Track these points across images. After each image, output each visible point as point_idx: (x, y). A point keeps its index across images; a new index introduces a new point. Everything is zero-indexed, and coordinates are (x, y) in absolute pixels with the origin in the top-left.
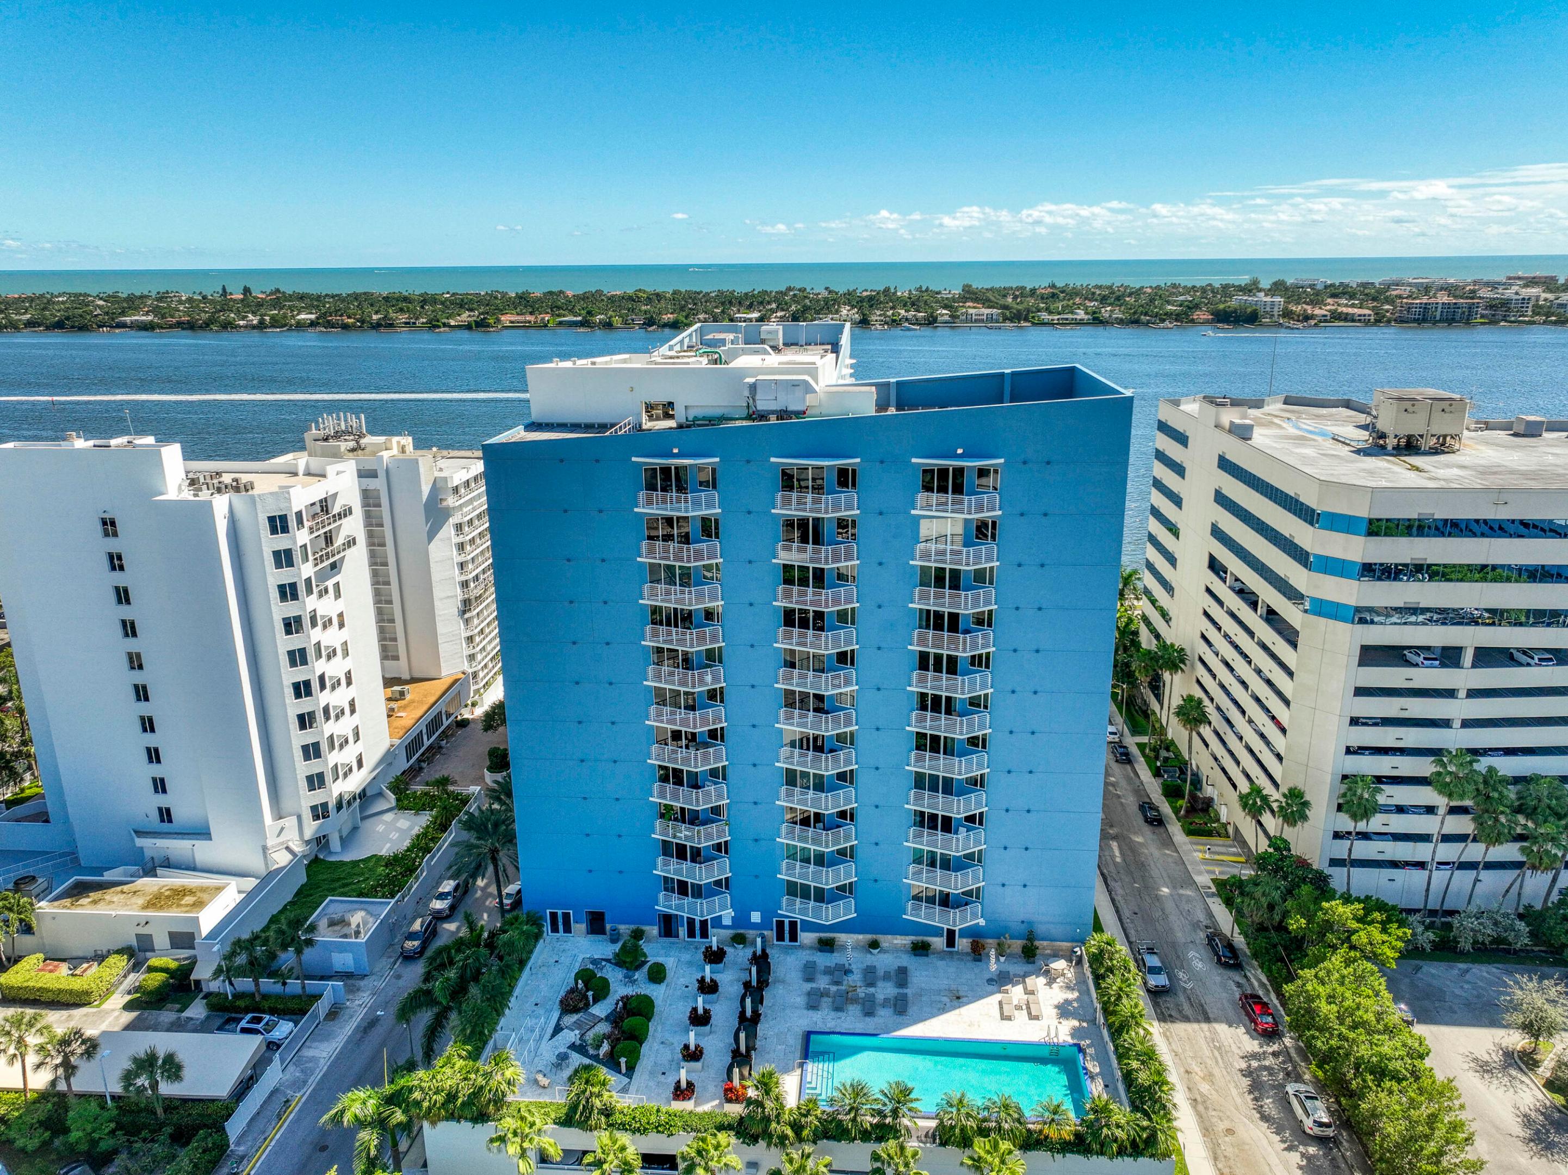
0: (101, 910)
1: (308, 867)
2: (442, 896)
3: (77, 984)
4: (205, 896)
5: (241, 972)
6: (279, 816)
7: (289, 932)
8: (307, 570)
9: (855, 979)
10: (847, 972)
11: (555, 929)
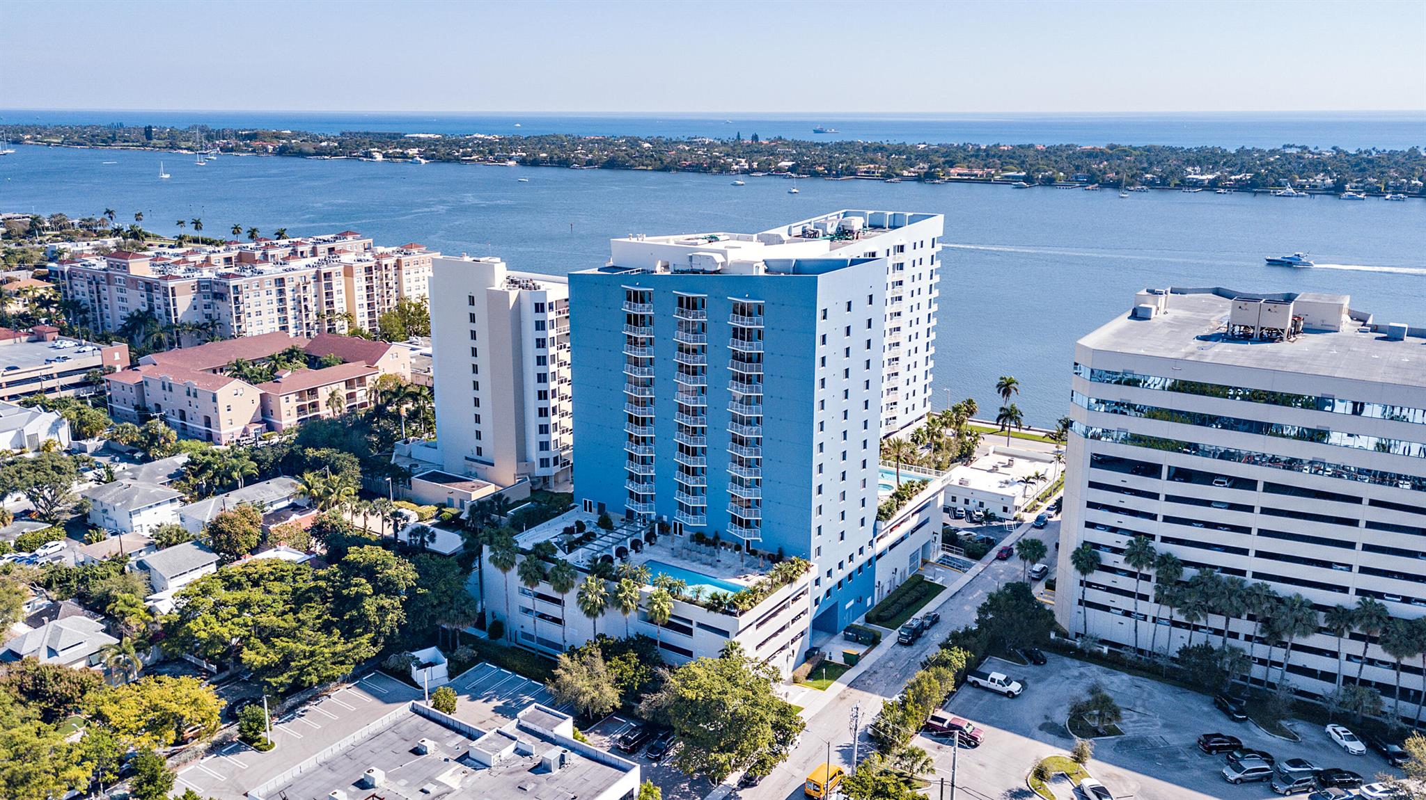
8: (552, 333)
11: (585, 508)
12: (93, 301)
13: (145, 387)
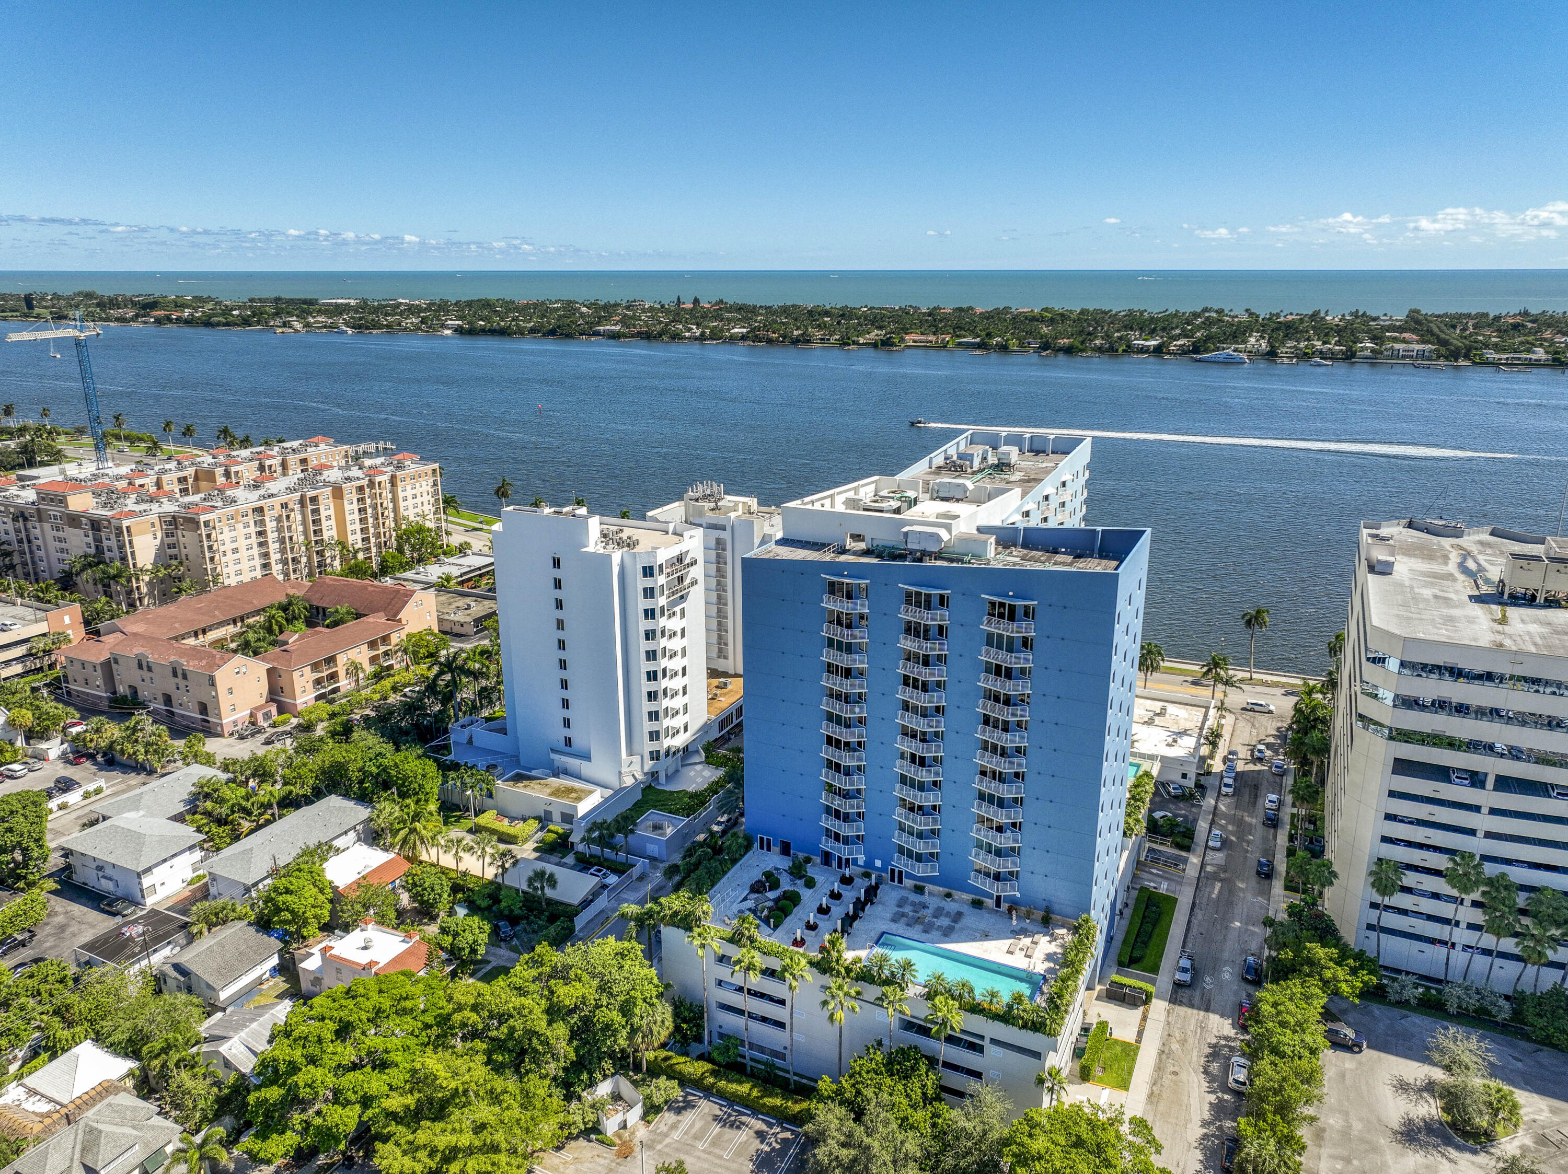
0: (528, 792)
1: (643, 790)
2: (719, 823)
3: (512, 831)
4: (583, 795)
5: (593, 841)
6: (630, 753)
7: (622, 823)
8: (662, 601)
9: (928, 912)
10: (925, 907)
11: (762, 848)
12: (20, 541)
13: (114, 666)
